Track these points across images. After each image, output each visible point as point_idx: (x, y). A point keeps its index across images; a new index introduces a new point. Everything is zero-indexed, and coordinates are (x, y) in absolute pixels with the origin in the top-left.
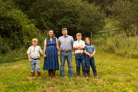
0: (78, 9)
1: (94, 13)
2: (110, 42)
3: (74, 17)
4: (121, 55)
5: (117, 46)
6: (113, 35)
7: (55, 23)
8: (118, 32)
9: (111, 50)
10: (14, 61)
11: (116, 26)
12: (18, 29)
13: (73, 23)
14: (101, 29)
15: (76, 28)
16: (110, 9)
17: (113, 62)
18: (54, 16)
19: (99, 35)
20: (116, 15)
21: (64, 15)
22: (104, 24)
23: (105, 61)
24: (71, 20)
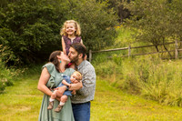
2: (128, 70)
3: (56, 20)
6: (133, 57)
7: (20, 32)
8: (141, 50)
9: (131, 88)
11: (138, 39)
14: (109, 44)
18: (18, 18)
19: (105, 56)
20: (138, 19)
21: (39, 16)
22: (115, 34)
24: (52, 26)
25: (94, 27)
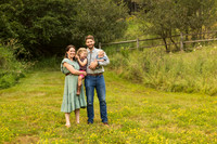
1: (104, 7)
2: (134, 61)
4: (153, 87)
5: (147, 69)
6: (141, 49)
9: (135, 78)
11: (146, 32)
13: (65, 25)
14: (118, 37)
15: (69, 35)
17: (137, 98)
18: (27, 11)
19: (114, 49)
20: (146, 12)
21: (47, 9)
23: (123, 97)
25: (104, 20)
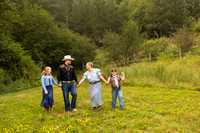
0: (70, 40)
7: (49, 54)
10: (17, 91)
12: (17, 61)
16: (100, 41)
20: (106, 47)
21: (57, 46)
22: (95, 54)
24: (64, 51)
